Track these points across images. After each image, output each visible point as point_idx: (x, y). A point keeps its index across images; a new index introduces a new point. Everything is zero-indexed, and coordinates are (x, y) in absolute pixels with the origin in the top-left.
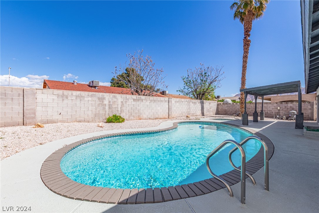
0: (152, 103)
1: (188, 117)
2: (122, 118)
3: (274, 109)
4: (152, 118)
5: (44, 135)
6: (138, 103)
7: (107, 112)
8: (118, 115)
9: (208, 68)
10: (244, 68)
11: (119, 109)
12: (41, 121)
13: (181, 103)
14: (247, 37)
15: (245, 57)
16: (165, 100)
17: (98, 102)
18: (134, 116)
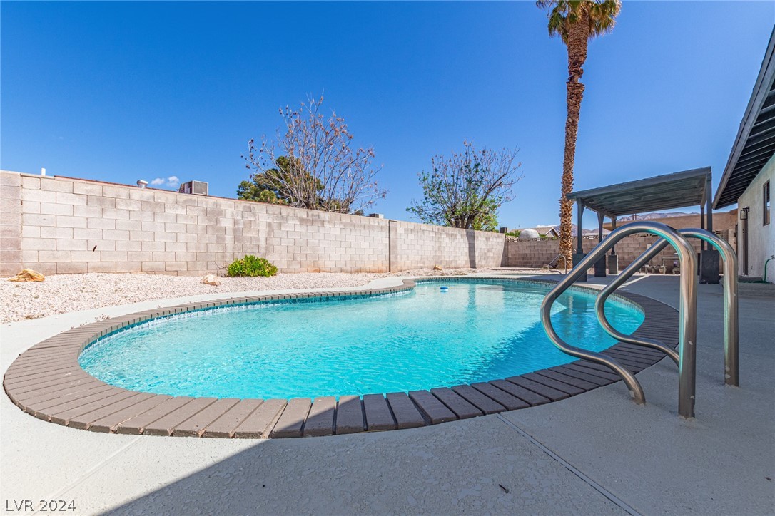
0: (348, 231)
1: (438, 269)
2: (270, 265)
3: (638, 248)
4: (348, 268)
5: (41, 296)
6: (311, 229)
7: (230, 250)
8: (257, 256)
9: (484, 152)
10: (569, 151)
11: (263, 244)
12: (38, 266)
13: (420, 234)
14: (577, 77)
15: (572, 125)
16: (381, 224)
17: (203, 222)
18: (300, 263)
